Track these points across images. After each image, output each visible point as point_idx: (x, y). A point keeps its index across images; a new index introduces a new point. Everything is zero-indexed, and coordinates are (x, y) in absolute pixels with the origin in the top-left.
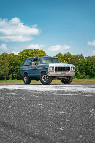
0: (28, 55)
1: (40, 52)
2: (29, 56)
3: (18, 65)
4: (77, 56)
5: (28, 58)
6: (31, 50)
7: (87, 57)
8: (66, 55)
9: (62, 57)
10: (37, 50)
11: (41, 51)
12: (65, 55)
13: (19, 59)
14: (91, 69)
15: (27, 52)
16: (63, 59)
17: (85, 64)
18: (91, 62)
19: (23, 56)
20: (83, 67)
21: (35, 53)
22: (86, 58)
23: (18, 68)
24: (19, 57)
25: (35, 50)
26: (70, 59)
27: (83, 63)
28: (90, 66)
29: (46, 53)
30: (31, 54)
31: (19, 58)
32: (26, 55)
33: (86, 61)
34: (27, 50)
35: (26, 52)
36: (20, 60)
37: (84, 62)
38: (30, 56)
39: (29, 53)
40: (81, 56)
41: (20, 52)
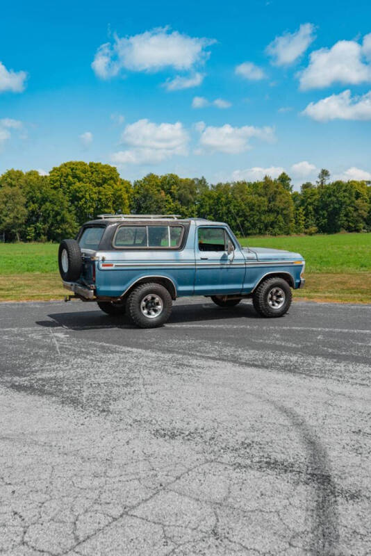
0: (75, 176)
1: (104, 170)
2: (76, 180)
3: (50, 201)
4: (193, 181)
5: (75, 183)
6: (82, 164)
7: (215, 184)
8: (168, 179)
9: (156, 183)
10: (97, 164)
11: (107, 167)
12: (165, 178)
13: (52, 186)
14: (227, 214)
15: (72, 169)
16: (159, 188)
17: (212, 201)
18: (227, 198)
19: (62, 180)
20: (208, 209)
21: (92, 173)
22: (212, 186)
23: (50, 208)
24: (52, 182)
25: (91, 165)
26: (178, 188)
27: (207, 199)
28: (224, 208)
29: (118, 171)
30: (82, 175)
31: (52, 184)
32: (70, 178)
33: (215, 195)
34: (71, 163)
35: (69, 170)
36: (55, 188)
37: (210, 198)
38: (80, 180)
39: (77, 172)
40: (202, 182)
41: (55, 169)
